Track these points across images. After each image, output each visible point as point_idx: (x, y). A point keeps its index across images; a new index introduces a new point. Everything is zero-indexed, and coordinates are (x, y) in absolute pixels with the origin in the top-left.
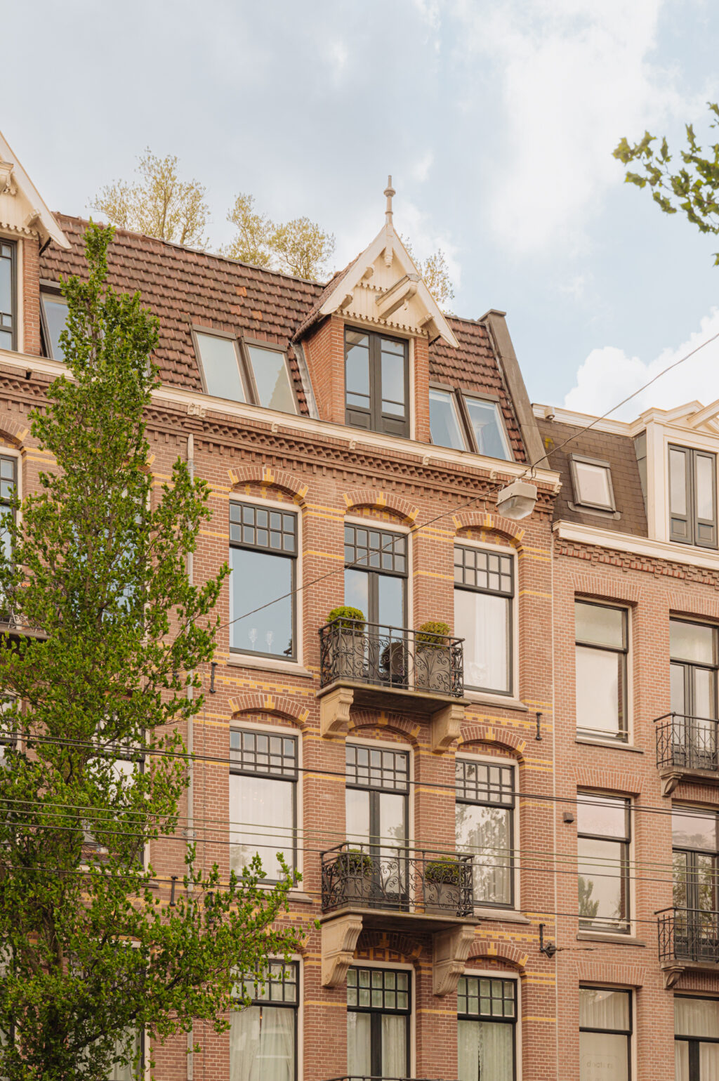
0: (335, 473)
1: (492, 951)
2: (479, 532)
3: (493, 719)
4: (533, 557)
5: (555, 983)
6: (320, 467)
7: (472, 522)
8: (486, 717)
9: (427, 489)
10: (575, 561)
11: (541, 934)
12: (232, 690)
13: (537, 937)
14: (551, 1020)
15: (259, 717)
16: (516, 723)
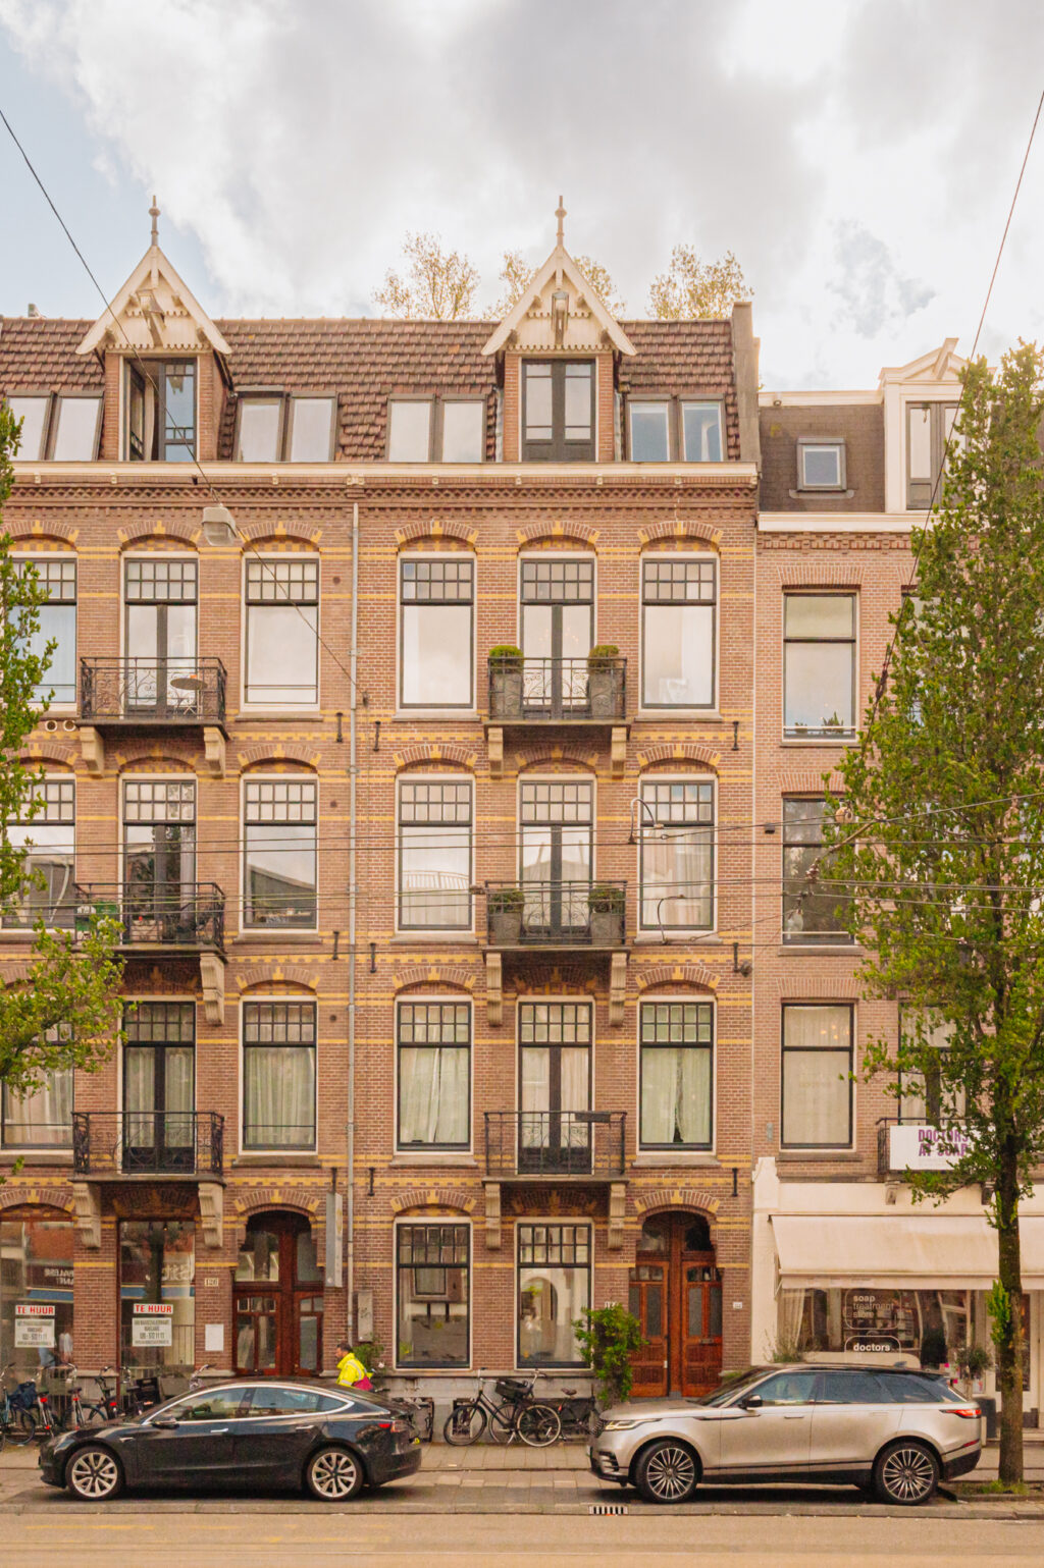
0: (506, 512)
1: (678, 976)
2: (674, 542)
3: (682, 736)
4: (732, 557)
5: (752, 1003)
6: (490, 509)
7: (660, 533)
8: (673, 734)
9: (608, 509)
10: (783, 553)
11: (736, 954)
12: (397, 745)
13: (731, 957)
14: (746, 1042)
15: (430, 768)
16: (709, 736)
